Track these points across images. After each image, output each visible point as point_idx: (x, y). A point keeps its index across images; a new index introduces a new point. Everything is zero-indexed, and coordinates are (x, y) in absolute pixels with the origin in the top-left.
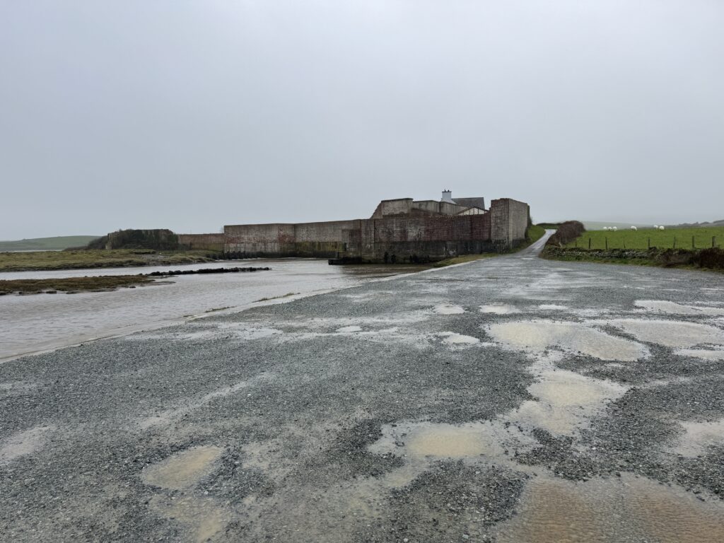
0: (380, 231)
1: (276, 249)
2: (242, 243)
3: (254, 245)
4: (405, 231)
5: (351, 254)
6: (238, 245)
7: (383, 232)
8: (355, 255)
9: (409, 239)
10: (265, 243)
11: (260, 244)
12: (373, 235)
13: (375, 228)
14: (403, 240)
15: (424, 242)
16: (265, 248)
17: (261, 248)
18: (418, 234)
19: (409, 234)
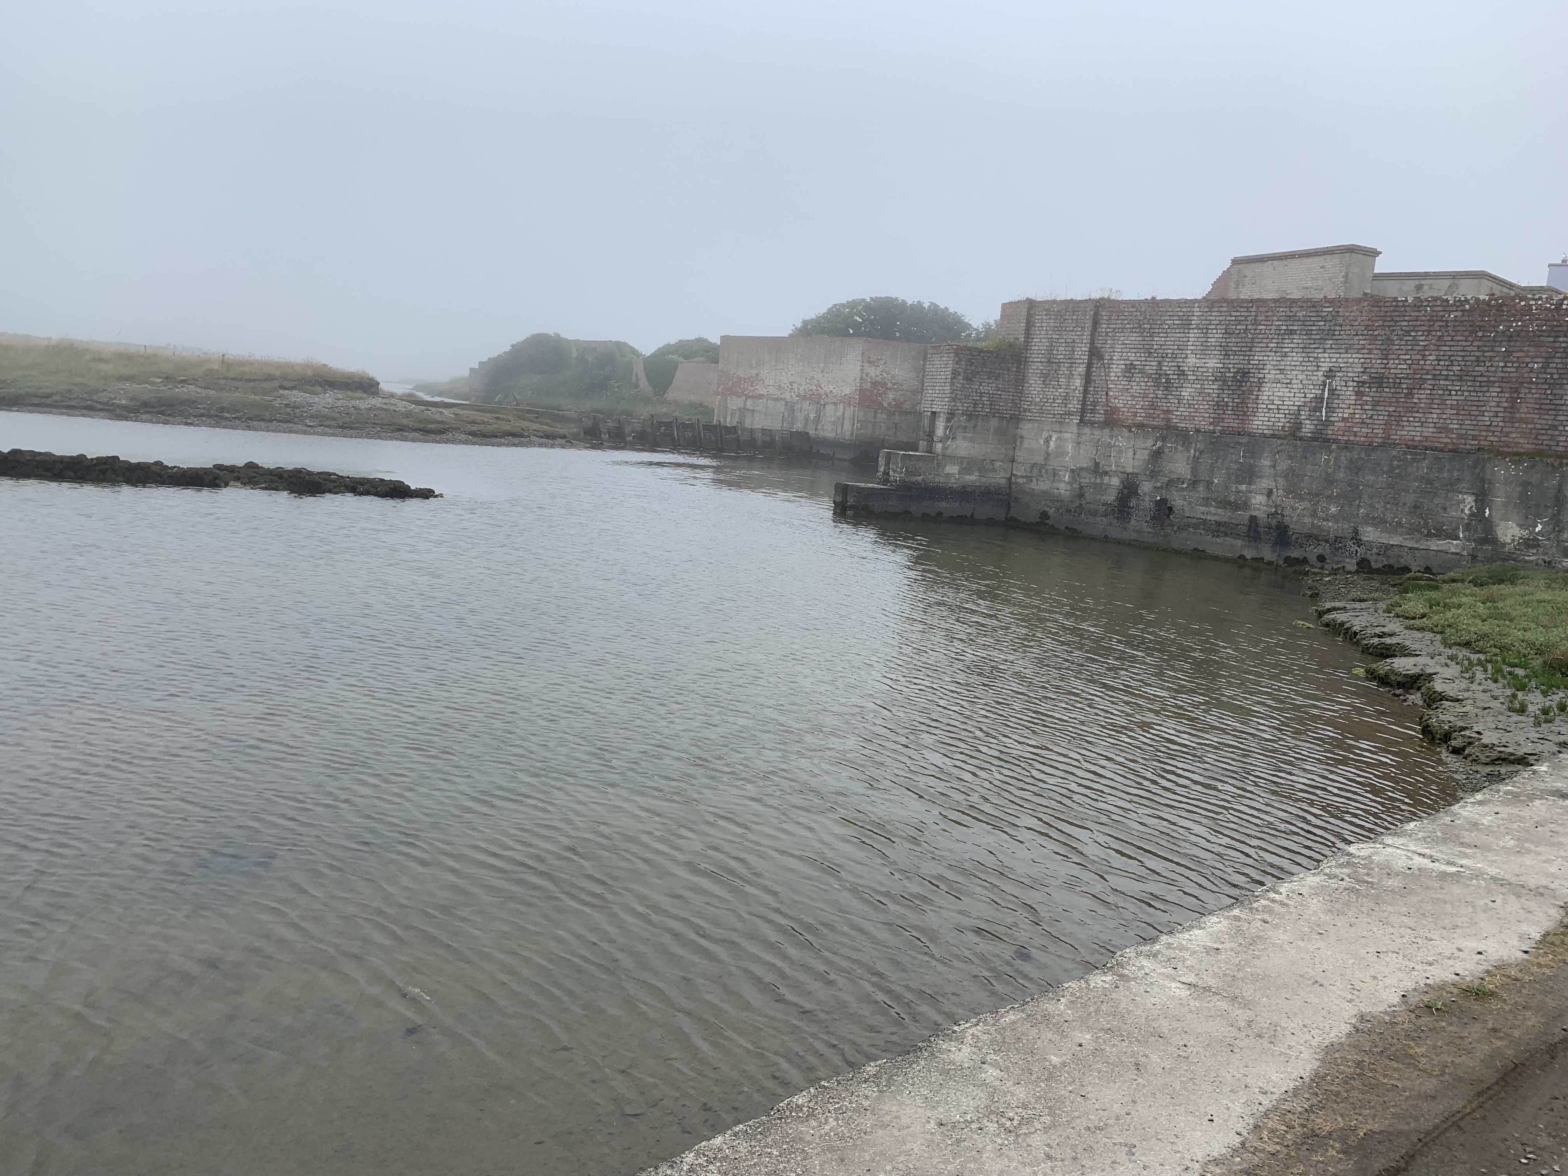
0: (1117, 369)
1: (847, 426)
2: (760, 396)
3: (791, 406)
4: (1243, 375)
5: (952, 469)
6: (749, 403)
7: (1130, 369)
8: (972, 478)
9: (1260, 423)
10: (819, 402)
11: (806, 404)
12: (1078, 383)
13: (1095, 351)
14: (1231, 422)
15: (1347, 446)
16: (817, 420)
17: (807, 419)
18: (1319, 399)
19: (1266, 393)
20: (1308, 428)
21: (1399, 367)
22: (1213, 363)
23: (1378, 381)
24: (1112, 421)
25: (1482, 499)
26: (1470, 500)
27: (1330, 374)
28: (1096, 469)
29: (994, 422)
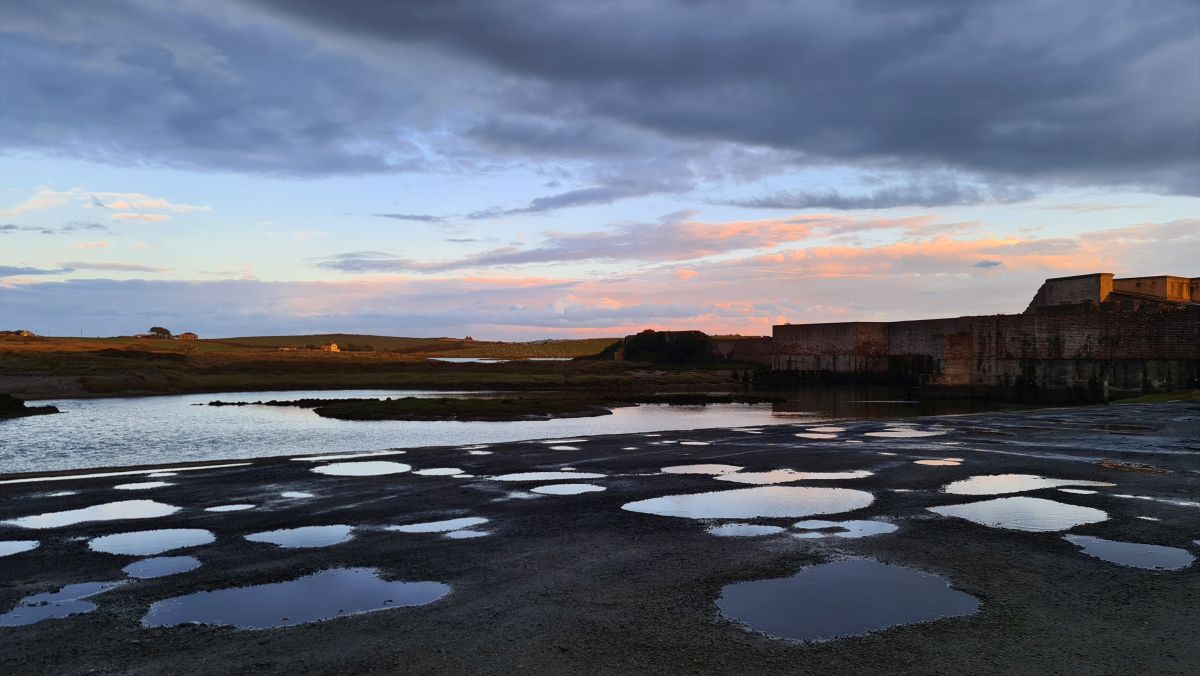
0: (1008, 339)
1: (853, 365)
2: (799, 354)
3: (818, 358)
4: (1057, 339)
5: (949, 379)
6: (793, 358)
7: (1013, 339)
9: (1066, 354)
10: (834, 354)
11: (827, 356)
12: (994, 345)
13: (999, 334)
14: (1055, 355)
15: (1099, 360)
16: (835, 363)
17: (828, 363)
18: (1086, 346)
19: (1067, 344)
20: (1084, 355)
21: (1112, 333)
22: (1045, 335)
23: (1106, 338)
24: (1010, 357)
25: (1145, 374)
26: (1141, 374)
27: (1089, 337)
28: (1007, 376)
29: (962, 361)
